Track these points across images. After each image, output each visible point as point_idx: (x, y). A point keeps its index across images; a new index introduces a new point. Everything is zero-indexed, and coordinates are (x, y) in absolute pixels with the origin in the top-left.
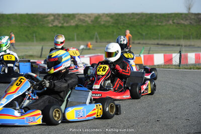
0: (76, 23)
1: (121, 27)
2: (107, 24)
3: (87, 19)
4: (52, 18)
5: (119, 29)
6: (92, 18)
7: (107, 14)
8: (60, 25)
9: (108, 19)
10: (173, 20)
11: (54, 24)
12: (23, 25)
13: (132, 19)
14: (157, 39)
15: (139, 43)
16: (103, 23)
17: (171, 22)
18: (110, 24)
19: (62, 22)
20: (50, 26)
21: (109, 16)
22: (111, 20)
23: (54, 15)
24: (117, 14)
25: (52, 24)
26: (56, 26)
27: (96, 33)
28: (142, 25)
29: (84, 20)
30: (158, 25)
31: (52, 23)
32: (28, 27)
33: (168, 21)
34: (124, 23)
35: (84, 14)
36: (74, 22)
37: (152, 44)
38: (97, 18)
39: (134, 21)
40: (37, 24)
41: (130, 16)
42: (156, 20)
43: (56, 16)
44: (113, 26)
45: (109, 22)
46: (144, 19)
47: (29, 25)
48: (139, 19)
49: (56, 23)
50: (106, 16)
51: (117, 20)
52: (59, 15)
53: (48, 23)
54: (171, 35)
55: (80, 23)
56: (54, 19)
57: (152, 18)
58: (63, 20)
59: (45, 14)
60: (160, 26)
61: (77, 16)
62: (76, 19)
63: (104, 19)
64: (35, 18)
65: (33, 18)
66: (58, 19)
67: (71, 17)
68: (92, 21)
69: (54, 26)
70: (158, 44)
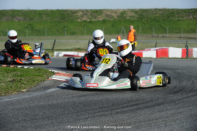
0: (103, 18)
1: (145, 22)
2: (132, 19)
3: (113, 14)
4: (81, 13)
5: (143, 23)
6: (118, 14)
7: (132, 10)
8: (88, 20)
9: (133, 14)
10: (193, 15)
11: (83, 20)
12: (54, 20)
13: (156, 14)
14: (180, 32)
15: (163, 37)
16: (128, 18)
17: (191, 17)
18: (135, 19)
19: (91, 17)
20: (79, 21)
21: (133, 12)
22: (136, 15)
23: (82, 11)
24: (141, 10)
25: (81, 20)
26: (85, 21)
27: (123, 28)
28: (165, 20)
29: (111, 15)
30: (179, 20)
31: (81, 18)
32: (59, 22)
33: (189, 16)
34: (148, 18)
35: (111, 10)
36: (101, 17)
37: (175, 38)
38: (123, 13)
39: (157, 17)
40: (67, 19)
41: (153, 11)
42: (177, 15)
43: (85, 12)
44: (137, 21)
45: (134, 17)
46: (167, 15)
47: (60, 21)
48: (161, 14)
49: (85, 18)
50: (131, 12)
51: (141, 15)
52: (87, 11)
53: (77, 18)
54: (192, 29)
55: (107, 18)
56: (83, 14)
57: (174, 14)
58: (91, 15)
59: (74, 10)
60: (181, 20)
61: (104, 11)
62: (104, 15)
63: (130, 14)
64: (66, 14)
65: (64, 14)
66: (86, 15)
67: (99, 12)
68: (118, 17)
69: (83, 21)
70: (180, 37)
